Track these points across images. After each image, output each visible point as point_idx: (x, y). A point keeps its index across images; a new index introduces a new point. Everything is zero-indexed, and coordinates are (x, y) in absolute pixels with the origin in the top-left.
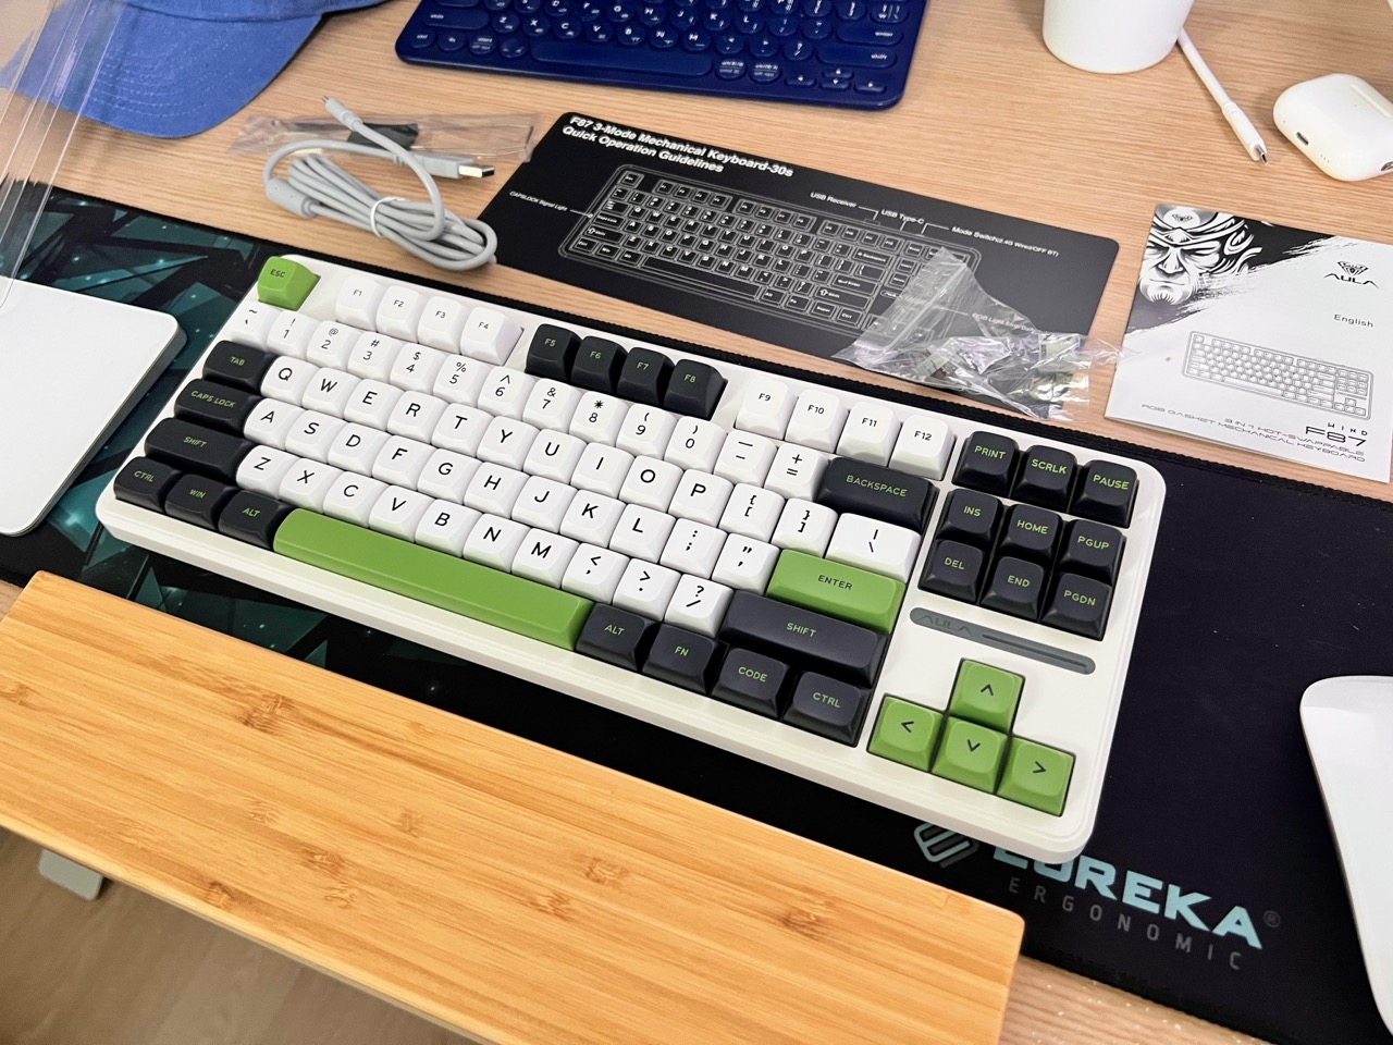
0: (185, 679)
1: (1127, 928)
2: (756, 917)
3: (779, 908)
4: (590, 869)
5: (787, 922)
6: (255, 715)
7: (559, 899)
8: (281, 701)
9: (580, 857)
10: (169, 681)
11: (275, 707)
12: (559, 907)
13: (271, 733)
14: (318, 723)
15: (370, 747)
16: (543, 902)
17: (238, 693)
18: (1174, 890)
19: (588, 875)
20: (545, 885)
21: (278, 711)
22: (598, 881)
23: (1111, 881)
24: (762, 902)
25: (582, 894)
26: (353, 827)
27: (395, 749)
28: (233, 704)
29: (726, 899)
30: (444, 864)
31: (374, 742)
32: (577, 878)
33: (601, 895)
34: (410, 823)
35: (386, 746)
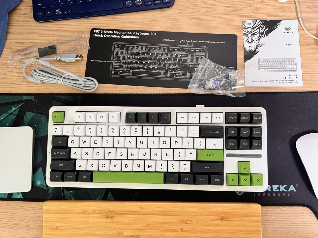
0: (90, 214)
1: (275, 196)
2: (216, 220)
3: (220, 217)
4: (185, 222)
5: (222, 219)
6: (108, 216)
7: (182, 229)
8: (112, 212)
9: (182, 221)
10: (87, 215)
11: (111, 213)
12: (182, 230)
13: (113, 218)
14: (122, 213)
15: (134, 214)
16: (179, 230)
17: (102, 213)
18: (281, 186)
19: (185, 223)
20: (178, 227)
21: (113, 214)
22: (187, 224)
23: (270, 188)
24: (217, 217)
25: (185, 227)
26: (139, 229)
27: (139, 213)
28: (103, 215)
29: (210, 219)
30: (158, 230)
31: (134, 213)
32: (183, 224)
33: (189, 226)
34: (148, 225)
35: (137, 213)
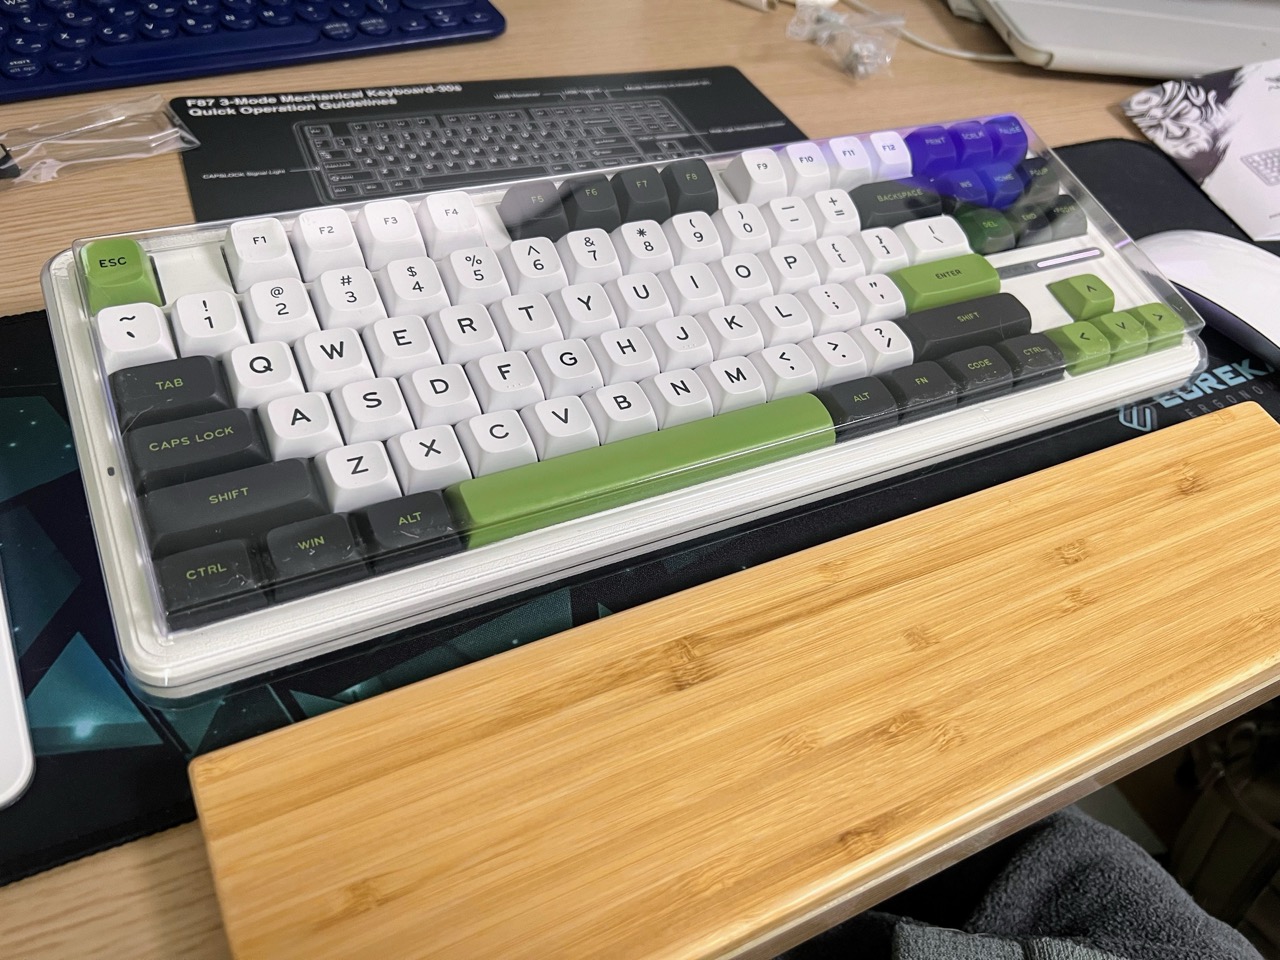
4: (1070, 556)
6: (679, 674)
7: (1074, 593)
8: (686, 643)
9: (1048, 557)
11: (689, 651)
12: (1080, 599)
13: (716, 675)
14: (744, 632)
15: (811, 612)
19: (1066, 563)
20: (1055, 588)
21: (696, 652)
22: (1076, 561)
25: (1078, 577)
27: (833, 597)
28: (646, 684)
31: (810, 606)
32: (1065, 571)
33: (1089, 568)
34: (917, 637)
35: (825, 600)
